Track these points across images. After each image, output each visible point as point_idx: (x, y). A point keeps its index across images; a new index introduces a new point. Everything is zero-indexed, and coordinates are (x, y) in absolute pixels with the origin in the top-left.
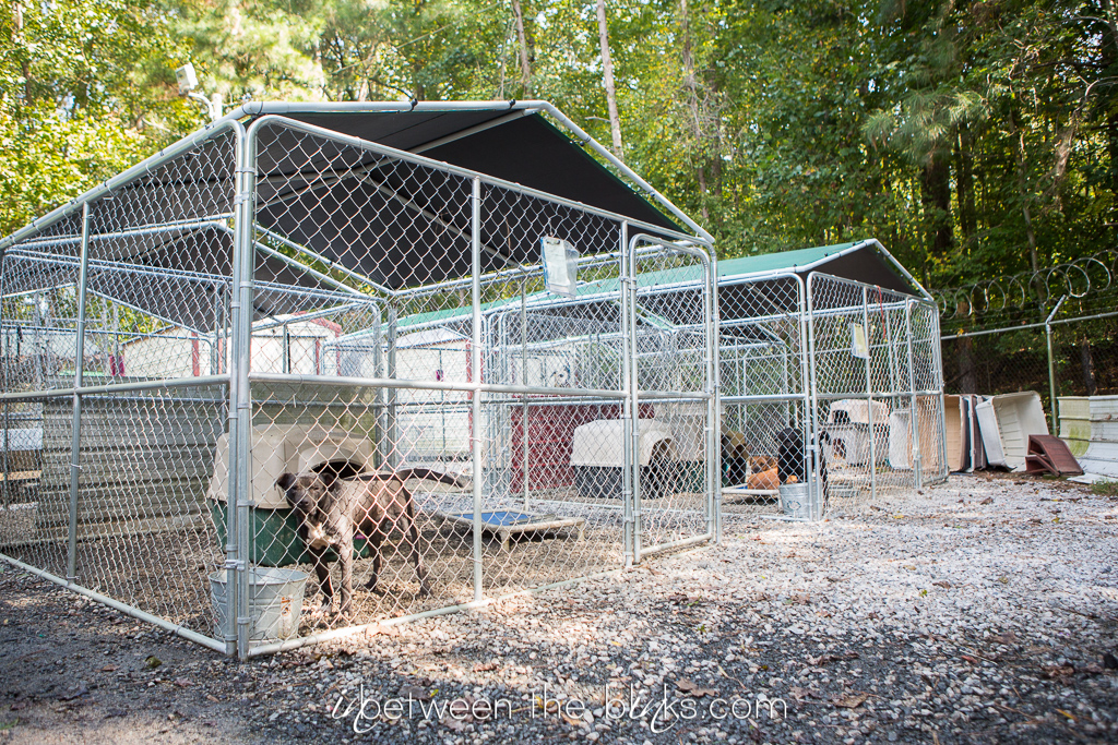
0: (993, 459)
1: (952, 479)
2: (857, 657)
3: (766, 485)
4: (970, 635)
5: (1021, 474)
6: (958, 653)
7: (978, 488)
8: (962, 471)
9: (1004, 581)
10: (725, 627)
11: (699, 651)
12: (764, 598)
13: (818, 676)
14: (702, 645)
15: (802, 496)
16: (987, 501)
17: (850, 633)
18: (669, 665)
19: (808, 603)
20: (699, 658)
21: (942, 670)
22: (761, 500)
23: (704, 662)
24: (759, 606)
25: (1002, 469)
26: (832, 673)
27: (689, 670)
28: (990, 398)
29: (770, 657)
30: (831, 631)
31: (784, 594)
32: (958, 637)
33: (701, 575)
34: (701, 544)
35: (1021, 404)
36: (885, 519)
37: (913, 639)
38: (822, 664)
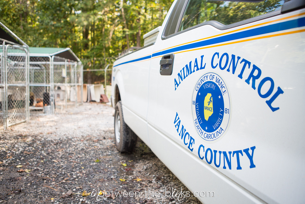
0: (93, 99)
1: (84, 104)
2: (61, 143)
3: (40, 106)
4: (83, 136)
5: (99, 103)
6: (80, 140)
7: (89, 106)
8: (87, 102)
9: (90, 126)
10: (33, 140)
11: (27, 145)
12: (41, 133)
13: (54, 147)
14: (28, 144)
15: (49, 109)
16: (90, 109)
17: (60, 138)
18: (21, 149)
19: (51, 133)
20: (28, 147)
21: (77, 143)
22: (39, 110)
23: (29, 148)
24: (40, 135)
25: (94, 101)
26: (57, 146)
27: (26, 149)
28: (93, 85)
29: (44, 145)
30: (56, 139)
31: (46, 132)
32: (80, 137)
33: (25, 130)
34: (24, 122)
35: (99, 87)
36: (68, 114)
37: (72, 138)
38: (55, 145)
